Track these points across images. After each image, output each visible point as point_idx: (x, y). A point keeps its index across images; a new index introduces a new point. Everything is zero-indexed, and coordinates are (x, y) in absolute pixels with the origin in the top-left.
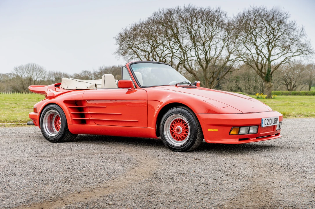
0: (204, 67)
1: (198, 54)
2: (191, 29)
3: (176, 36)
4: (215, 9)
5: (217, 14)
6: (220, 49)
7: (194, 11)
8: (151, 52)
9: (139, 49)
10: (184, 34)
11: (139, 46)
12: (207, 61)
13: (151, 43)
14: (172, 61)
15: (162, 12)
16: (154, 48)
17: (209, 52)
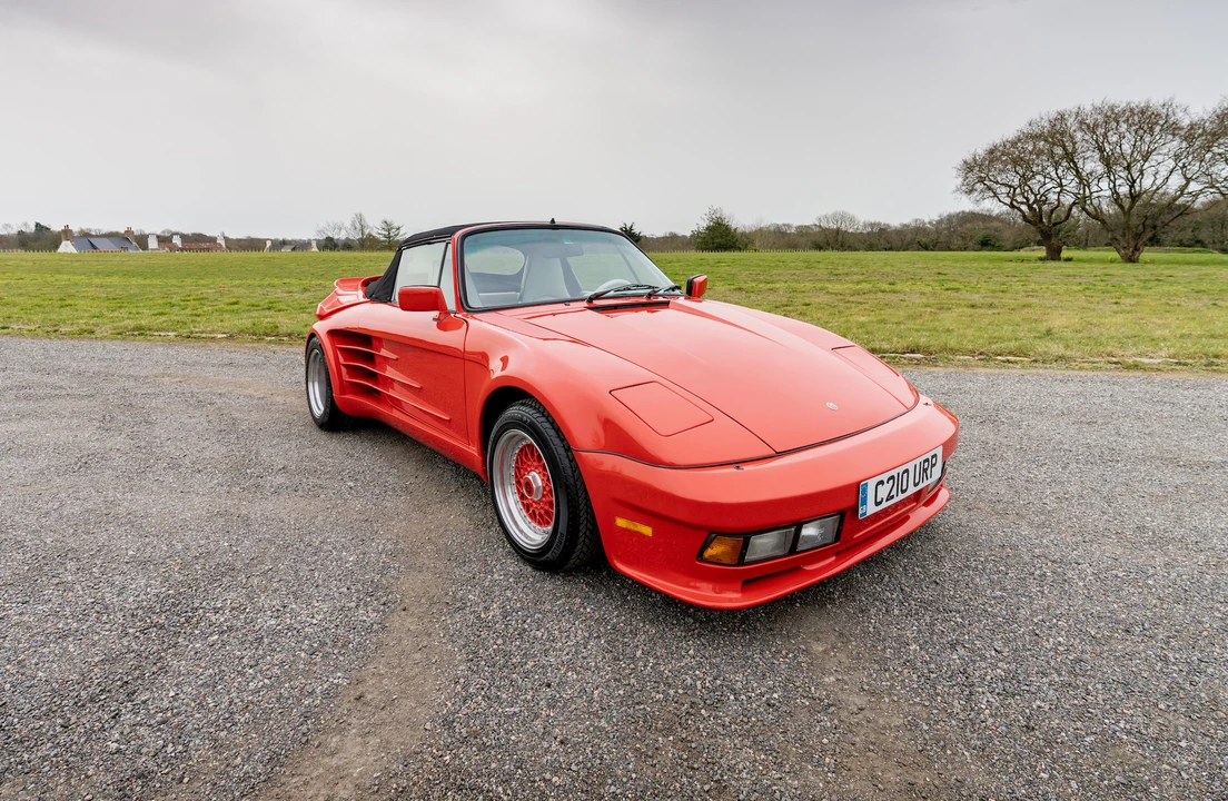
0: (1127, 206)
1: (1115, 186)
2: (1103, 143)
3: (1070, 157)
4: (1161, 102)
6: (1166, 174)
7: (1112, 110)
8: (1020, 186)
9: (997, 183)
10: (1089, 154)
11: (999, 179)
12: (1134, 197)
13: (1021, 172)
14: (1058, 200)
15: (1046, 118)
16: (1025, 180)
17: (1140, 182)
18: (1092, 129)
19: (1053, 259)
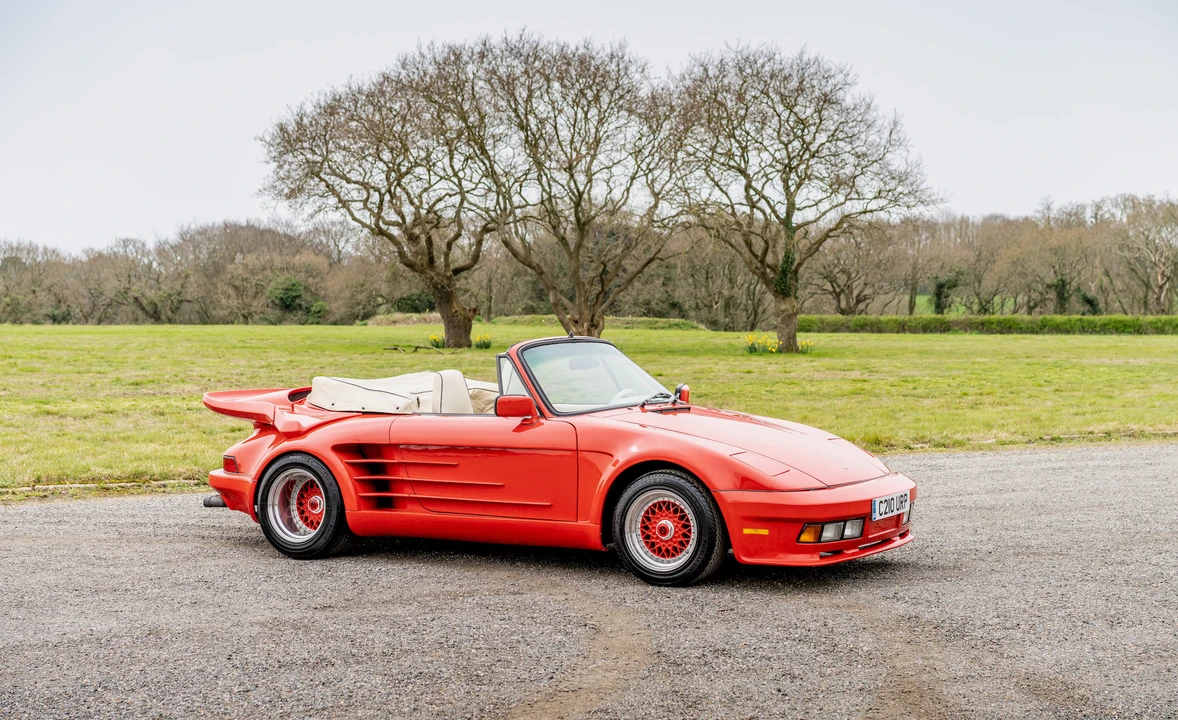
0: (571, 242)
1: (550, 198)
2: (525, 114)
3: (473, 135)
5: (613, 66)
8: (389, 190)
9: (343, 177)
10: (503, 130)
12: (582, 224)
13: (388, 157)
14: (458, 221)
16: (396, 175)
17: (589, 194)
18: (508, 85)
19: (459, 345)
